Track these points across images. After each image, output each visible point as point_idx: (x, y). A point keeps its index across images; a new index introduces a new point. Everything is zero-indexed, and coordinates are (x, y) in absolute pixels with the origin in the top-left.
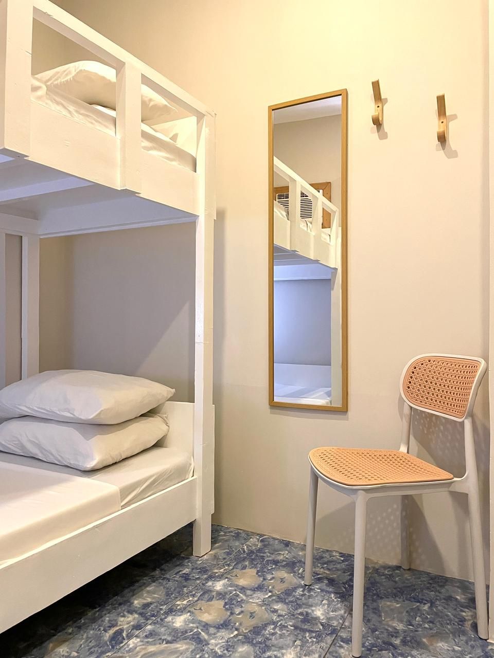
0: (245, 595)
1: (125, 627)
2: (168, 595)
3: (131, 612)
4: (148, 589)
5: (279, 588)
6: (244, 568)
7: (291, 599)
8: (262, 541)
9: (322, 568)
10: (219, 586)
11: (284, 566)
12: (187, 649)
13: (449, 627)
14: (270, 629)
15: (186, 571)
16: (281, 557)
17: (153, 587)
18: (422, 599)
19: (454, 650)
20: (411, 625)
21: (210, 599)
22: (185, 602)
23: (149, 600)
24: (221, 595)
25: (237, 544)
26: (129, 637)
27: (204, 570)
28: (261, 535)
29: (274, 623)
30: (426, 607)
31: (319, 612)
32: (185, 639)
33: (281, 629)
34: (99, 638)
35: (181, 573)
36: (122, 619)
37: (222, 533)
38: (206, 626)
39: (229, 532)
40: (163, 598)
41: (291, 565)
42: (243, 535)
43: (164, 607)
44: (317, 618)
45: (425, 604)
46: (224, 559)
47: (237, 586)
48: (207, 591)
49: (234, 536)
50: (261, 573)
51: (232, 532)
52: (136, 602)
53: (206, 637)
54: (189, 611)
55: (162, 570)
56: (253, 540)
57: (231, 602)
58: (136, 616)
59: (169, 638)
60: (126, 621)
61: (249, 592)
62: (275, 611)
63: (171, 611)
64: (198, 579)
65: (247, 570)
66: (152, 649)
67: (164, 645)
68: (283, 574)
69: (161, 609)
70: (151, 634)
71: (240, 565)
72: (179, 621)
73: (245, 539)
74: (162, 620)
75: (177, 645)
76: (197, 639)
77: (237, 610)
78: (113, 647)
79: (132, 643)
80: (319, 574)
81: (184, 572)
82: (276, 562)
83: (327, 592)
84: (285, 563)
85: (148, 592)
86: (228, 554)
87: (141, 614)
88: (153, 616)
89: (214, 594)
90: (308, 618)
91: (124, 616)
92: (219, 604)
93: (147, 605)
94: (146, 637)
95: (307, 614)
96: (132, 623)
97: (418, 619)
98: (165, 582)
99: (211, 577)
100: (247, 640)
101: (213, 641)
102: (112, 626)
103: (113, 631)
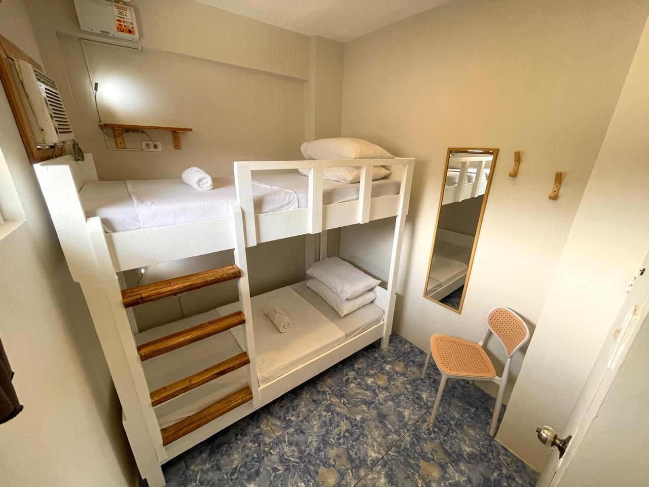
0: (397, 376)
1: (351, 377)
2: (368, 366)
3: (353, 370)
4: (361, 360)
5: (412, 377)
6: (400, 361)
7: (415, 384)
8: (411, 347)
9: (433, 372)
10: (388, 367)
11: (417, 365)
12: (370, 396)
13: (479, 424)
15: (376, 355)
16: (416, 360)
18: (473, 405)
19: (476, 437)
20: (462, 416)
21: (383, 374)
22: (373, 372)
23: (360, 366)
24: (388, 373)
25: (400, 346)
26: (352, 382)
27: (383, 357)
28: (411, 344)
29: (405, 395)
30: (473, 410)
31: (424, 396)
32: (371, 390)
33: (407, 399)
34: (342, 379)
37: (395, 338)
38: (379, 387)
40: (366, 367)
41: (421, 366)
42: (403, 341)
43: (365, 372)
44: (422, 399)
45: (473, 408)
46: (393, 353)
47: (395, 370)
48: (382, 369)
50: (406, 366)
52: (356, 366)
53: (378, 392)
54: (374, 377)
56: (407, 346)
57: (390, 379)
58: (355, 373)
59: (365, 388)
60: (352, 374)
62: (407, 389)
63: (367, 375)
64: (380, 361)
65: (400, 363)
66: (358, 391)
67: (363, 391)
68: (415, 369)
70: (359, 384)
71: (398, 360)
72: (370, 381)
73: (404, 344)
74: (364, 378)
75: (367, 393)
76: (374, 391)
77: (392, 383)
78: (346, 385)
79: (353, 385)
80: (430, 375)
82: (414, 362)
83: (431, 386)
85: (361, 362)
86: (395, 351)
87: (357, 373)
88: (361, 375)
89: (385, 371)
90: (419, 398)
91: (351, 372)
92: (386, 377)
93: (359, 369)
94: (357, 384)
95: (419, 395)
97: (467, 415)
98: (368, 359)
99: (385, 362)
100: (392, 400)
101: (380, 395)
102: (346, 375)
103: (346, 377)
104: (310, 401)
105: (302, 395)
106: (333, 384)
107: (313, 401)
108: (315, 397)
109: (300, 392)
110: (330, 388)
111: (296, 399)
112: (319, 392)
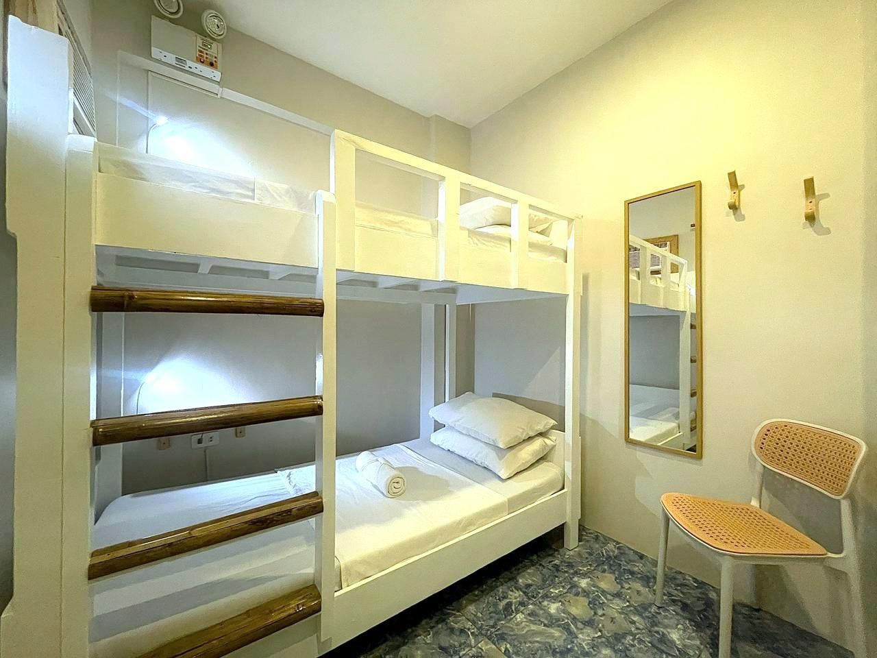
0: (606, 598)
1: (514, 601)
2: (544, 581)
3: (517, 589)
4: (529, 571)
5: (636, 601)
6: (604, 571)
7: (647, 614)
8: (618, 548)
9: (678, 590)
10: (584, 583)
11: (639, 579)
12: (561, 636)
14: (629, 638)
15: (557, 562)
16: (636, 569)
17: (532, 571)
21: (577, 594)
22: (557, 591)
23: (530, 582)
24: (586, 593)
25: (597, 546)
26: (517, 611)
27: (570, 565)
28: (618, 543)
29: (634, 635)
31: (675, 636)
32: (559, 626)
33: (639, 643)
34: (495, 605)
35: (553, 563)
36: (511, 593)
38: (574, 619)
39: (590, 533)
40: (540, 582)
41: (648, 580)
42: (602, 538)
43: (541, 591)
44: (673, 642)
46: (587, 558)
47: (599, 588)
48: (574, 586)
49: (593, 538)
50: (619, 580)
51: (591, 533)
52: (520, 581)
53: (575, 630)
54: (560, 601)
55: (538, 556)
56: (611, 546)
57: (594, 604)
58: (521, 593)
59: (546, 622)
60: (515, 596)
61: (609, 597)
62: (633, 622)
63: (546, 596)
64: (566, 572)
65: (606, 574)
66: (533, 627)
67: (543, 628)
68: (638, 586)
69: (539, 593)
70: (532, 614)
71: (600, 569)
72: (553, 608)
73: (604, 543)
74: (540, 603)
75: (552, 631)
76: (566, 628)
77: (600, 612)
78: (506, 617)
79: (520, 617)
80: (673, 596)
81: (555, 562)
82: (632, 573)
83: (682, 616)
84: (639, 576)
85: (529, 574)
86: (590, 554)
87: (524, 593)
88: (533, 597)
89: (580, 590)
90: (663, 639)
91: (512, 591)
92: (584, 601)
93: (528, 586)
95: (664, 634)
96: (518, 599)
98: (541, 568)
99: (576, 573)
100: (609, 644)
101: (580, 636)
102: (505, 598)
103: (505, 602)
104: (434, 649)
105: (416, 636)
106: (480, 615)
107: (441, 648)
108: (445, 640)
109: (413, 631)
110: (474, 623)
111: (404, 644)
112: (452, 630)
